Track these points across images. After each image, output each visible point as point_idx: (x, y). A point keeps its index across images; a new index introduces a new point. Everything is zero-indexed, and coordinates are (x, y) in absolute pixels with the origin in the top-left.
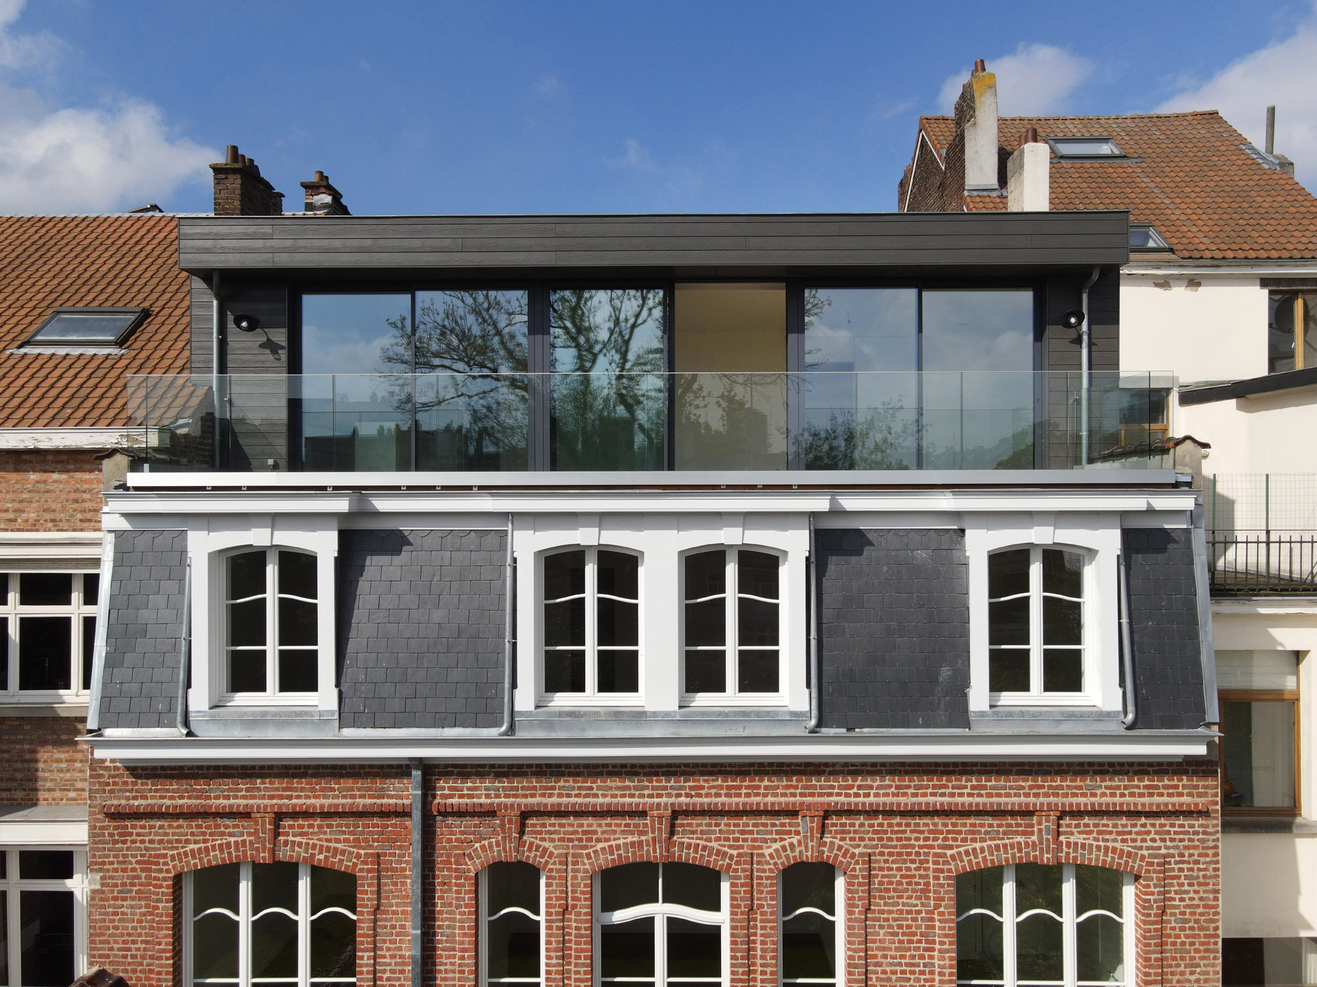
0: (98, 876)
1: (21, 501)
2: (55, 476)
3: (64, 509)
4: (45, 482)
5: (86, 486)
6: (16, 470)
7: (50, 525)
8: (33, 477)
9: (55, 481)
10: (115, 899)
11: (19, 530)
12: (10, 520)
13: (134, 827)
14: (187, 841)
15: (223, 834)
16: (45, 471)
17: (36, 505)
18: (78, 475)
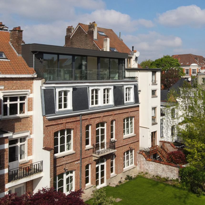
0: (44, 135)
1: (13, 85)
2: (18, 81)
3: (20, 87)
4: (17, 82)
5: (23, 83)
6: (12, 81)
7: (17, 89)
8: (15, 82)
9: (18, 82)
10: (46, 137)
11: (12, 90)
12: (11, 88)
13: (49, 127)
14: (55, 128)
15: (59, 126)
16: (17, 81)
17: (15, 86)
18: (22, 81)
